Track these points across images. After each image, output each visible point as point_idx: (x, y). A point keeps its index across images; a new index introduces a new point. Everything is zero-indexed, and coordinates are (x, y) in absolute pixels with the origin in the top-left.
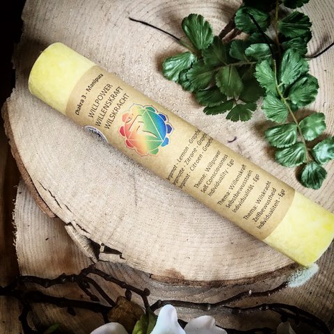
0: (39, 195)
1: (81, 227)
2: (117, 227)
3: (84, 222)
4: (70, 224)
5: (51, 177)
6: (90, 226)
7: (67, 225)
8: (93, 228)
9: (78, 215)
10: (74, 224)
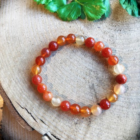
0: (18, 114)
1: (55, 137)
2: (86, 133)
3: (58, 132)
4: (46, 135)
5: (26, 97)
6: (63, 135)
7: (44, 136)
8: (66, 137)
9: (52, 127)
10: (49, 135)
